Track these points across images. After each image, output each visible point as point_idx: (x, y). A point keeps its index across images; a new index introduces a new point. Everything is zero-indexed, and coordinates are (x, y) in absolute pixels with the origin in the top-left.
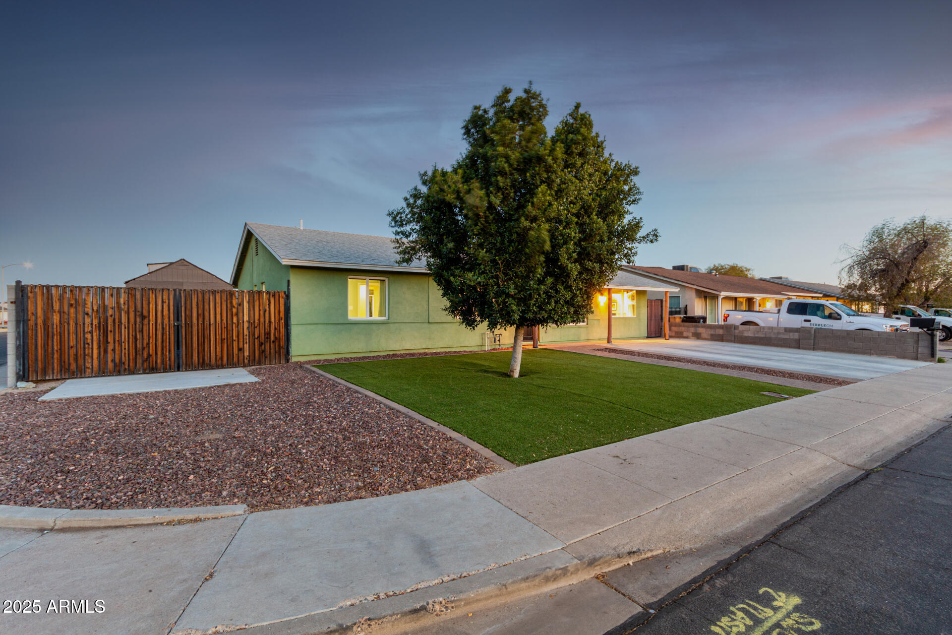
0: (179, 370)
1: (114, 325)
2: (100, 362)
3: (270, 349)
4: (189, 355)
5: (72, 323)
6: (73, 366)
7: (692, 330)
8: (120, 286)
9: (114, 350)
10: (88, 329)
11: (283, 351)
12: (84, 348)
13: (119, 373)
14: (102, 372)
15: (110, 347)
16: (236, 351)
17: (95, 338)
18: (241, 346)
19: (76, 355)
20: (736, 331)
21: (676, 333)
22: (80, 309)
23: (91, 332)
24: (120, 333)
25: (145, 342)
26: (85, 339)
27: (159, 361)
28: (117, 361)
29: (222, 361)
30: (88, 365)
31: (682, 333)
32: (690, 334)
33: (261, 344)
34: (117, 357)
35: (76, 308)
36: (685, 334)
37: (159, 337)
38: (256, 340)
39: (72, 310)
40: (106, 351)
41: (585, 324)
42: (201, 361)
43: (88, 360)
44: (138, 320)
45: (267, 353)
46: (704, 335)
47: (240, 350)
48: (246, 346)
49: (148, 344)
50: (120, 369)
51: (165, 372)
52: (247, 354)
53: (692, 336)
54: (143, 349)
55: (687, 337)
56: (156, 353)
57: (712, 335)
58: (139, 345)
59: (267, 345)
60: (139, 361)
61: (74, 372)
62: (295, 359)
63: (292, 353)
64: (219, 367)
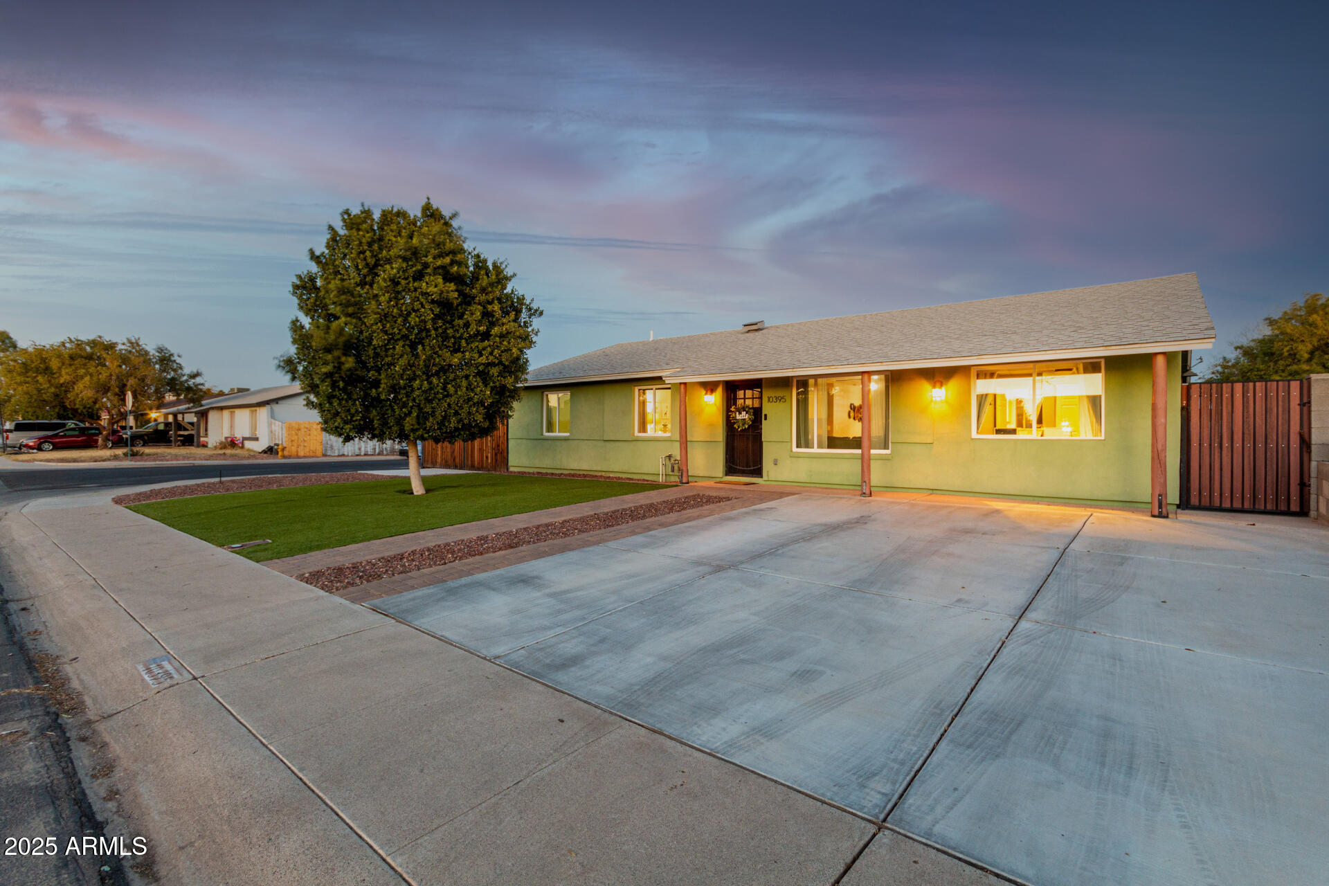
3: (500, 459)
11: (506, 461)
33: (496, 454)
38: (493, 451)
41: (888, 451)
45: (498, 461)
47: (487, 457)
48: (489, 455)
52: (489, 461)
59: (499, 455)
61: (434, 465)
62: (511, 469)
63: (510, 464)
64: (479, 469)
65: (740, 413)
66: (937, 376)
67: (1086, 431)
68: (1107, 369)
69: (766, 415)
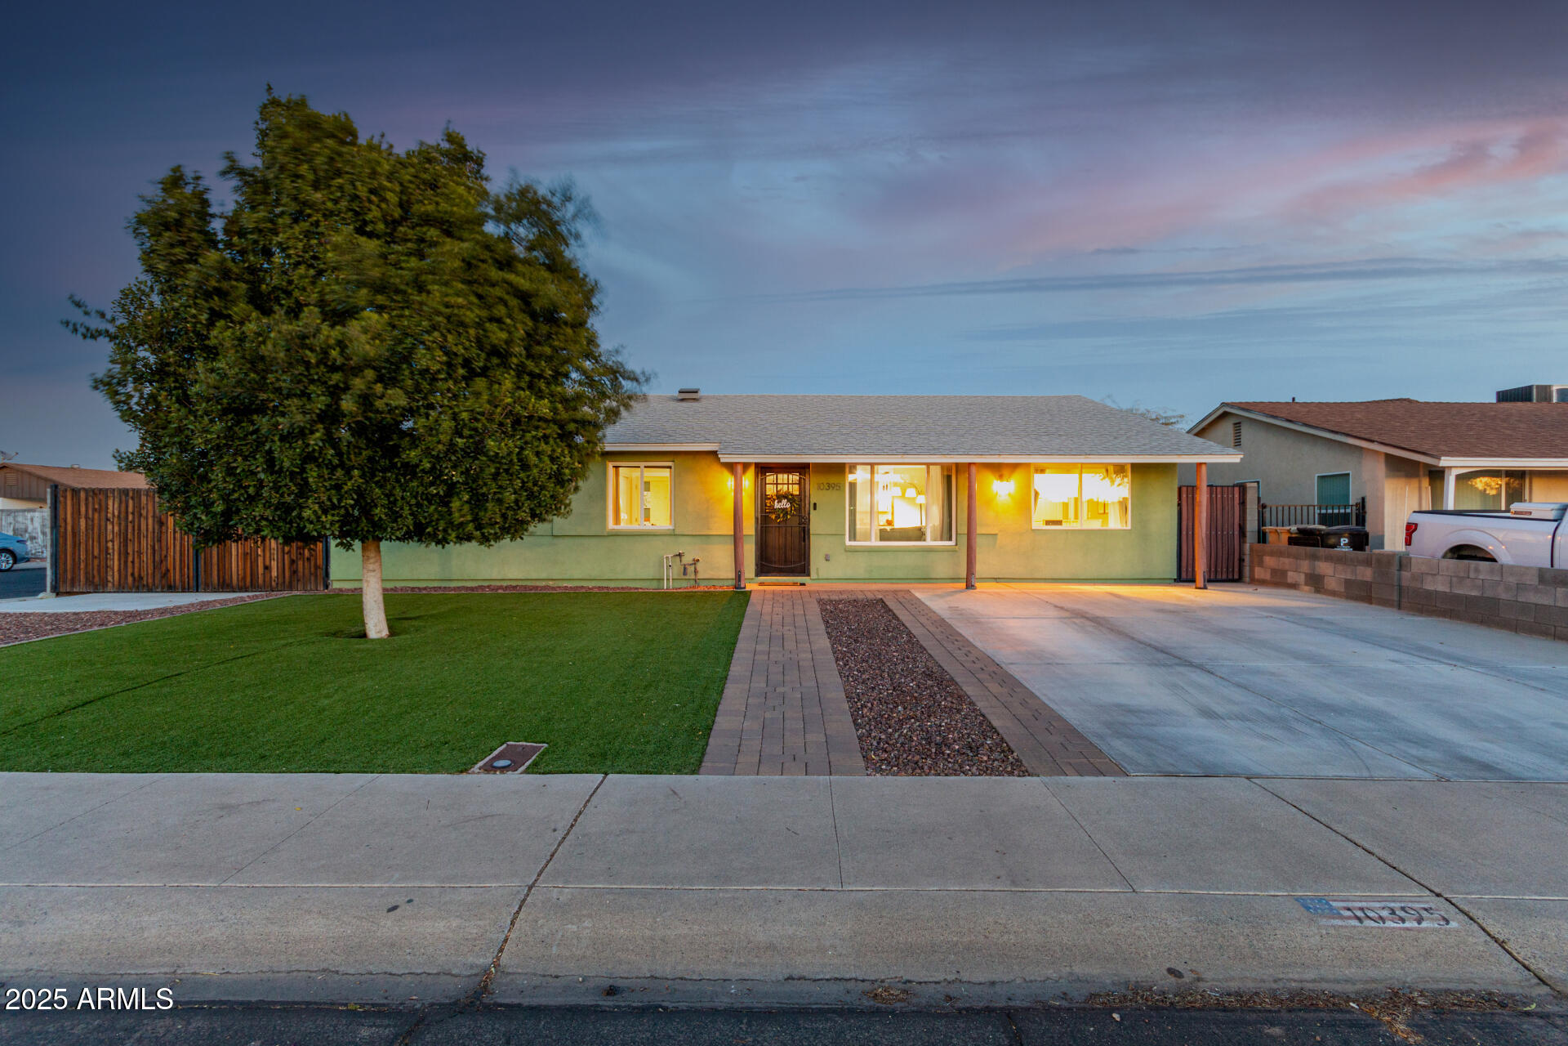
0: (197, 591)
1: (134, 535)
2: (120, 576)
3: (304, 569)
4: (208, 572)
5: (96, 530)
6: (97, 579)
7: (1305, 565)
8: (140, 487)
9: (133, 562)
10: (110, 537)
11: (321, 573)
12: (107, 559)
13: (138, 591)
14: (121, 588)
15: (130, 559)
16: (261, 570)
17: (116, 548)
18: (267, 563)
19: (99, 566)
20: (1405, 574)
21: (1274, 572)
22: (103, 514)
23: (113, 541)
24: (139, 542)
25: (164, 553)
26: (107, 548)
27: (177, 577)
28: (136, 575)
29: (245, 582)
30: (110, 578)
31: (1284, 573)
32: (1301, 578)
33: (292, 562)
34: (136, 570)
35: (100, 513)
36: (1292, 577)
37: (178, 548)
38: (286, 556)
39: (96, 516)
40: (126, 562)
41: (952, 543)
42: (221, 580)
43: (110, 573)
44: (156, 527)
45: (300, 574)
46: (1331, 583)
47: (267, 568)
48: (274, 564)
49: (166, 556)
50: (139, 585)
51: (183, 592)
52: (274, 574)
53: (1306, 584)
54: (161, 562)
55: (1294, 586)
56: (175, 569)
57: (1348, 583)
58: (157, 558)
59: (300, 563)
60: (158, 577)
61: (97, 585)
62: (336, 585)
63: (332, 576)
64: (241, 590)
65: (779, 502)
66: (998, 469)
67: (1115, 522)
68: (1132, 472)
69: (815, 504)
